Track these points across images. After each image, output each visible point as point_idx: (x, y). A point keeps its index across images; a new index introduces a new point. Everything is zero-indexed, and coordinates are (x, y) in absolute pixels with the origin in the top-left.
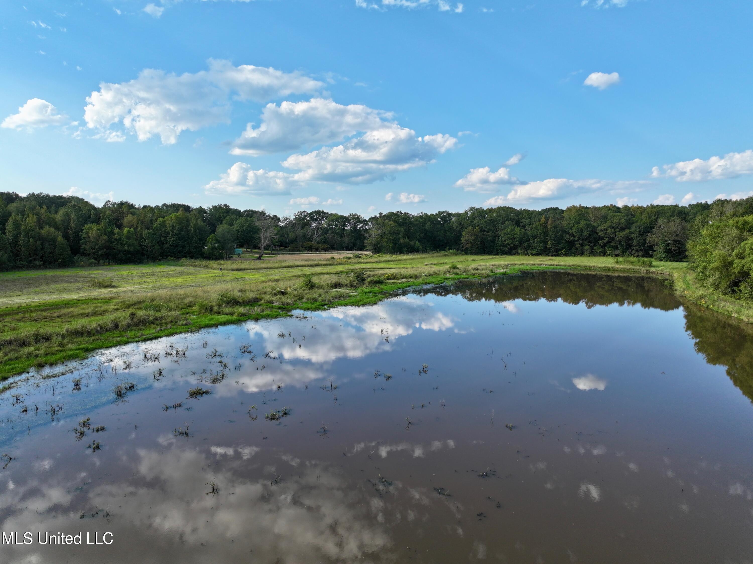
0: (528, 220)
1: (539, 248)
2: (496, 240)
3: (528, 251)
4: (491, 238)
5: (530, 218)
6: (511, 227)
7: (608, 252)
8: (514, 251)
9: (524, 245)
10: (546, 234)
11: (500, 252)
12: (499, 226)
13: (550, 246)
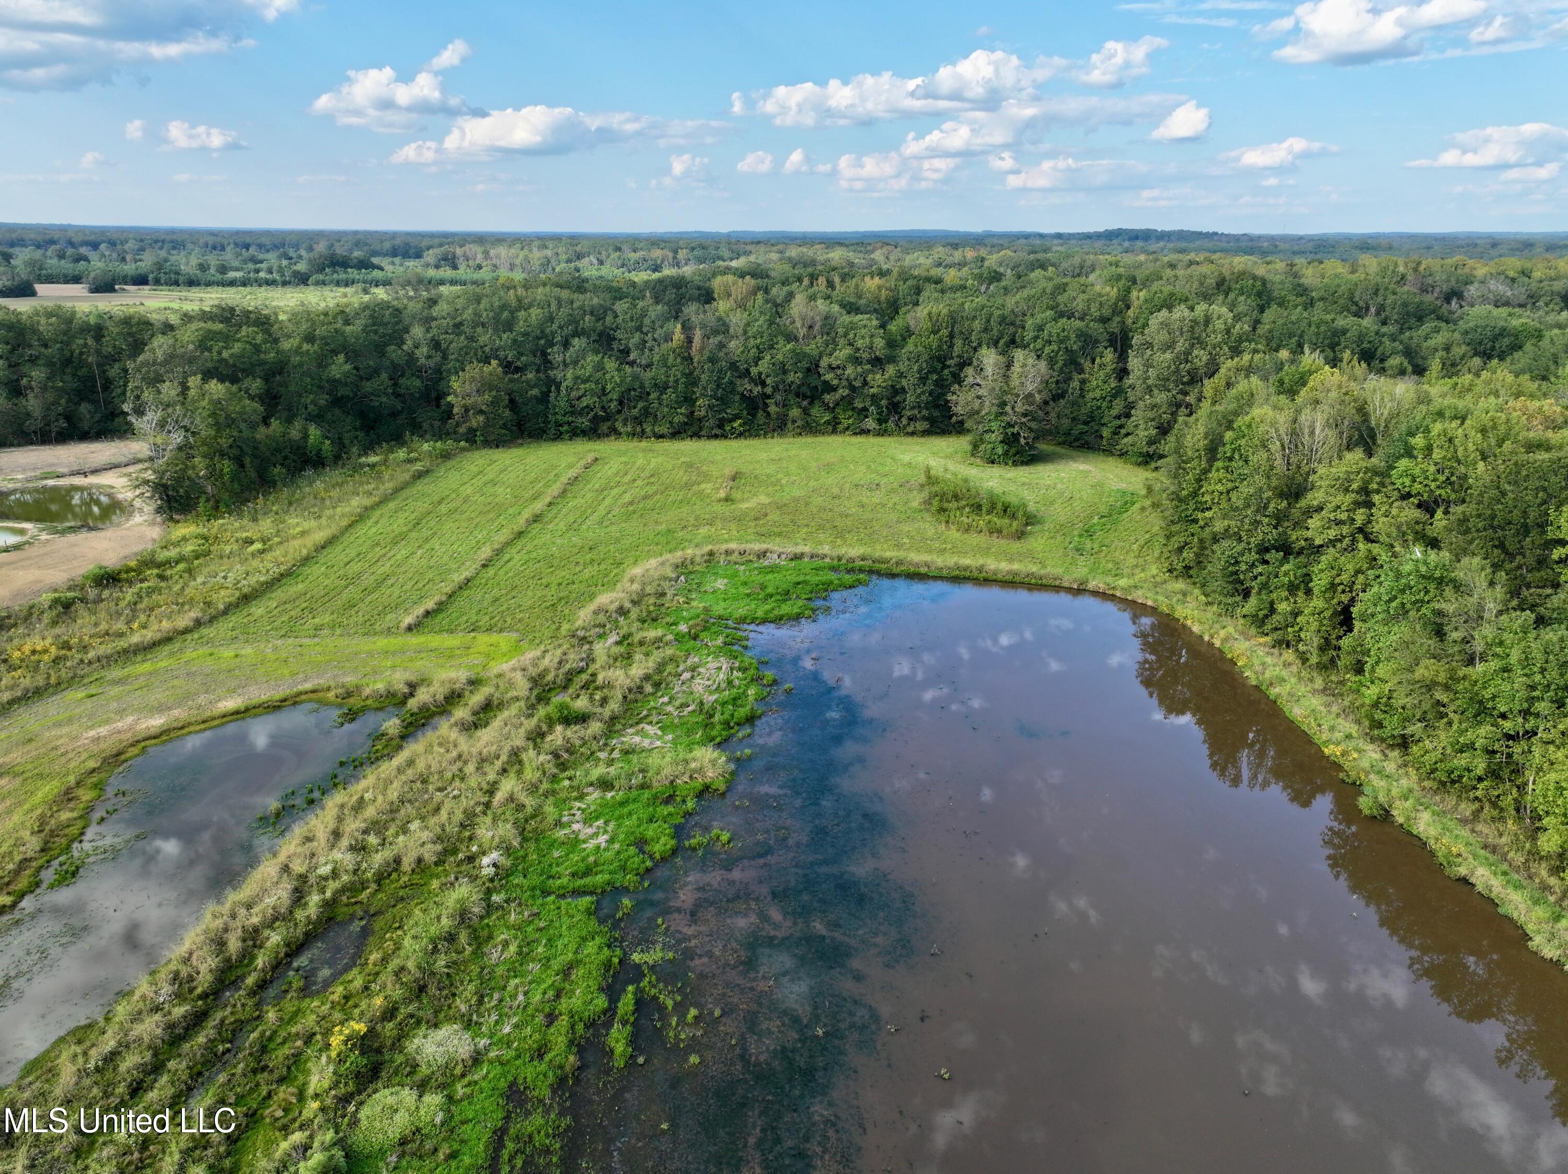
0: (637, 337)
1: (676, 420)
2: (553, 395)
3: (645, 426)
4: (535, 392)
5: (639, 329)
6: (592, 359)
7: (845, 423)
8: (604, 427)
9: (635, 412)
10: (692, 380)
11: (567, 432)
12: (555, 353)
13: (703, 413)
